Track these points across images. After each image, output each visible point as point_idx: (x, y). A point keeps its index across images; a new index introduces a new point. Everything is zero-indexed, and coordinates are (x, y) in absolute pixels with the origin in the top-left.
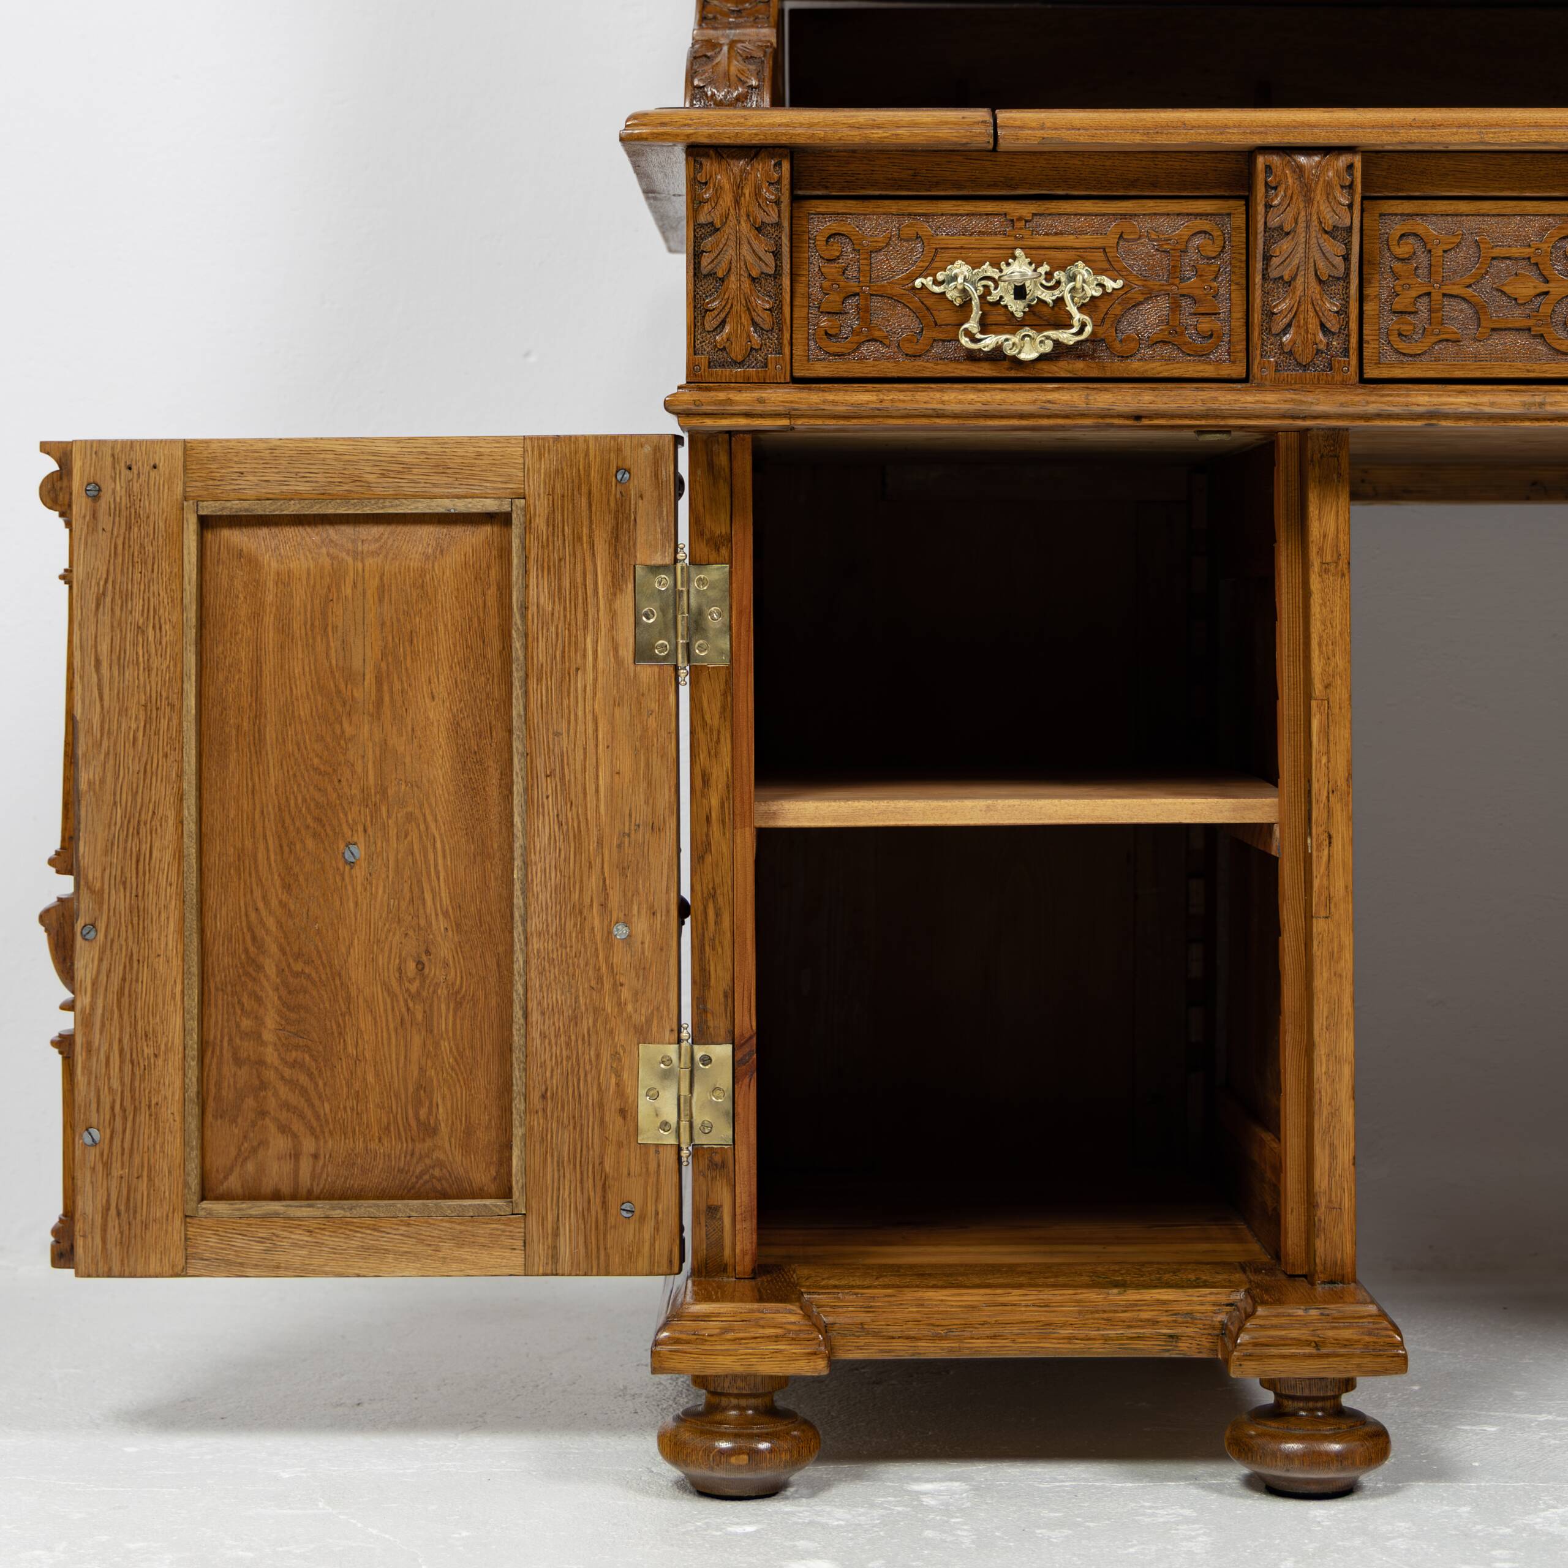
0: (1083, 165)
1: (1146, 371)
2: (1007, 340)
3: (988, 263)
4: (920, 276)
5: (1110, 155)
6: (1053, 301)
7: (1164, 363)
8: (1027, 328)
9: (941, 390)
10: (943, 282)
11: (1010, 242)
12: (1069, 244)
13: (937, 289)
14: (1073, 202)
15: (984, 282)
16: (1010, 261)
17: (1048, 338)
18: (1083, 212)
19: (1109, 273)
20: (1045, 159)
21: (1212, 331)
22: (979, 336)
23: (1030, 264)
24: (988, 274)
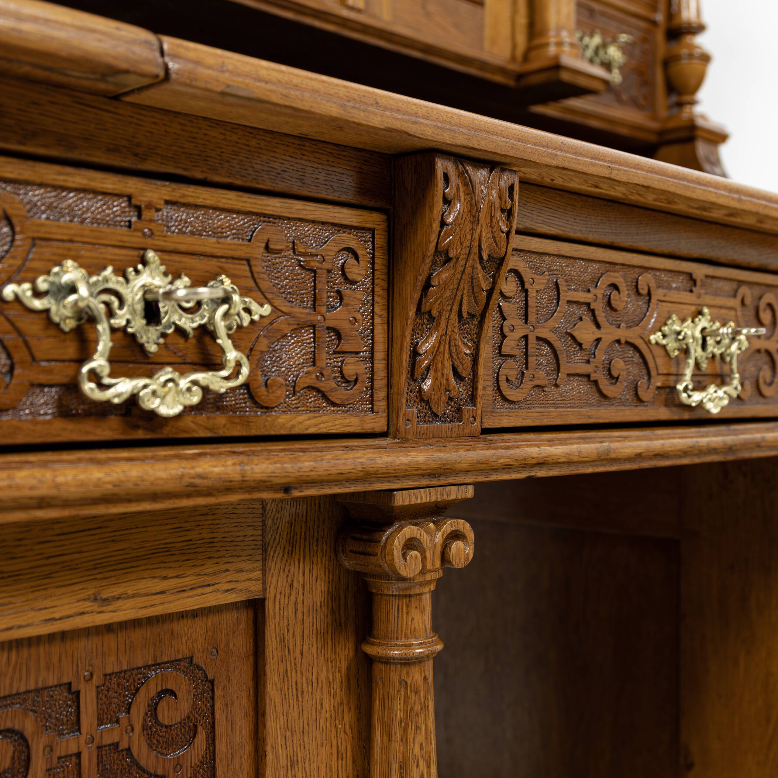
0: (225, 140)
1: (294, 426)
2: (145, 386)
3: (110, 269)
4: (9, 281)
5: (255, 132)
6: (194, 329)
7: (311, 415)
8: (169, 369)
9: (44, 465)
10: (46, 293)
11: (136, 239)
12: (208, 250)
13: (38, 304)
14: (213, 190)
15: (105, 297)
16: (140, 267)
17: (195, 383)
18: (226, 206)
19: (254, 294)
20: (180, 124)
21: (357, 374)
22: (107, 381)
23: (165, 274)
24: (110, 285)
